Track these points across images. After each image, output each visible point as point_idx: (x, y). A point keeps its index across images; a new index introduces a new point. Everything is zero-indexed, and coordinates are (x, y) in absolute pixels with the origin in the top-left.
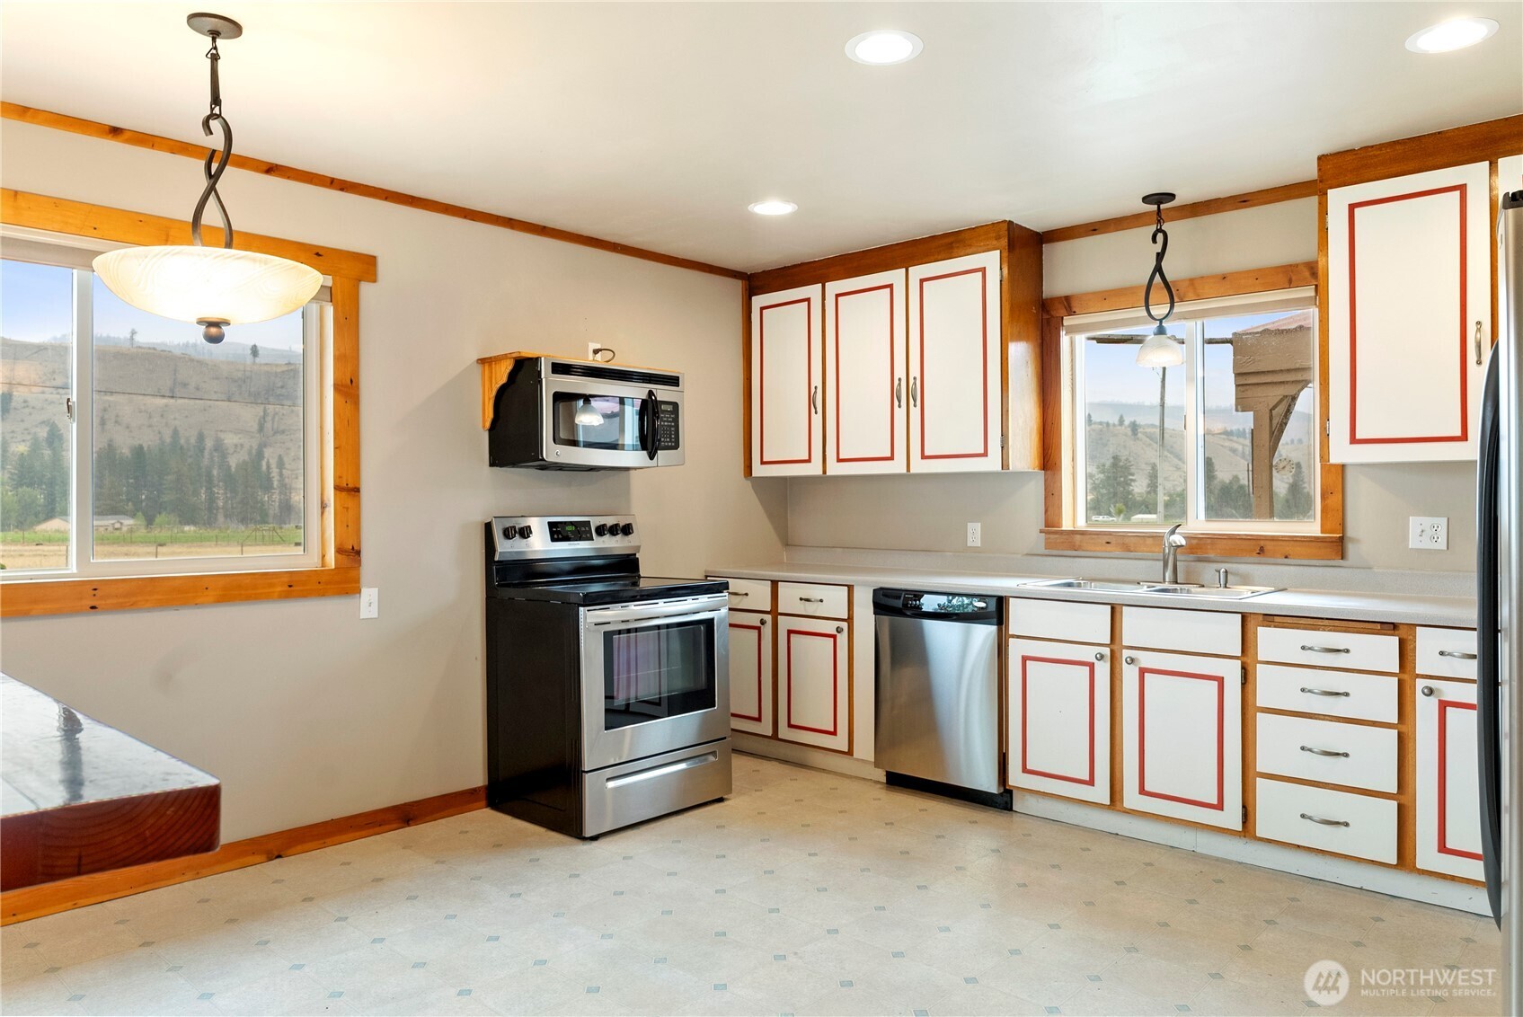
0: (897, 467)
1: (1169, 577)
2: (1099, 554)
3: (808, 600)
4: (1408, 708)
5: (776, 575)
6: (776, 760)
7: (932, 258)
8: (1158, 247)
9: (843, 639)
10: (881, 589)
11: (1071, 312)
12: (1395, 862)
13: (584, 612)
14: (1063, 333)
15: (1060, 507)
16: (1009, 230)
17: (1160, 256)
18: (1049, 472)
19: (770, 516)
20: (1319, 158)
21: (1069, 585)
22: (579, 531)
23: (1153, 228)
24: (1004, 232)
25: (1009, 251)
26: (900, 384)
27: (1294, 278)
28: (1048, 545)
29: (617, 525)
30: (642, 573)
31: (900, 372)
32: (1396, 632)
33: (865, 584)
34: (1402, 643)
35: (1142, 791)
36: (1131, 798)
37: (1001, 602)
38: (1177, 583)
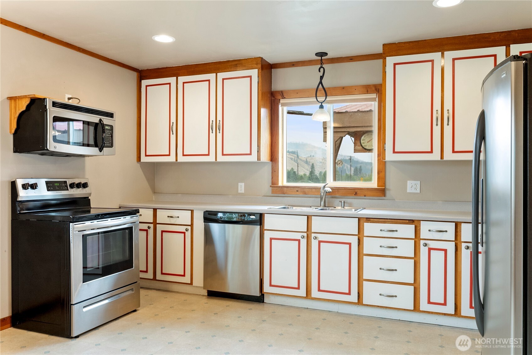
0: (211, 158)
1: (323, 204)
2: (294, 196)
3: (172, 217)
4: (417, 251)
5: (156, 206)
6: (154, 289)
7: (228, 70)
8: (321, 74)
9: (188, 234)
10: (207, 211)
11: (284, 98)
12: (413, 309)
13: (73, 226)
14: (280, 106)
15: (278, 176)
16: (261, 61)
17: (322, 78)
18: (273, 162)
19: (148, 180)
20: (383, 45)
21: (284, 208)
22: (62, 186)
23: (320, 66)
24: (259, 62)
25: (261, 70)
26: (212, 123)
27: (369, 90)
28: (273, 192)
29: (80, 183)
30: (92, 206)
31: (213, 118)
32: (414, 223)
33: (199, 210)
34: (416, 227)
35: (319, 290)
36: (315, 293)
37: (261, 216)
38: (325, 206)
